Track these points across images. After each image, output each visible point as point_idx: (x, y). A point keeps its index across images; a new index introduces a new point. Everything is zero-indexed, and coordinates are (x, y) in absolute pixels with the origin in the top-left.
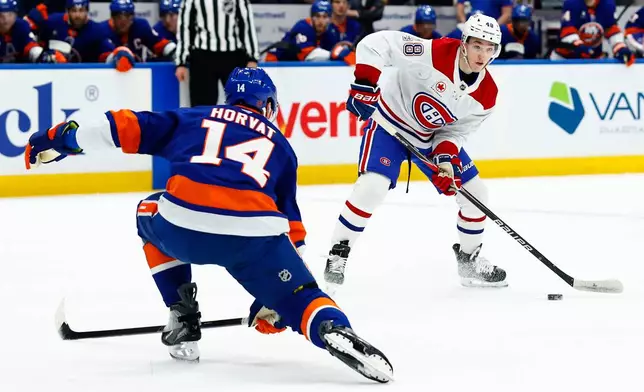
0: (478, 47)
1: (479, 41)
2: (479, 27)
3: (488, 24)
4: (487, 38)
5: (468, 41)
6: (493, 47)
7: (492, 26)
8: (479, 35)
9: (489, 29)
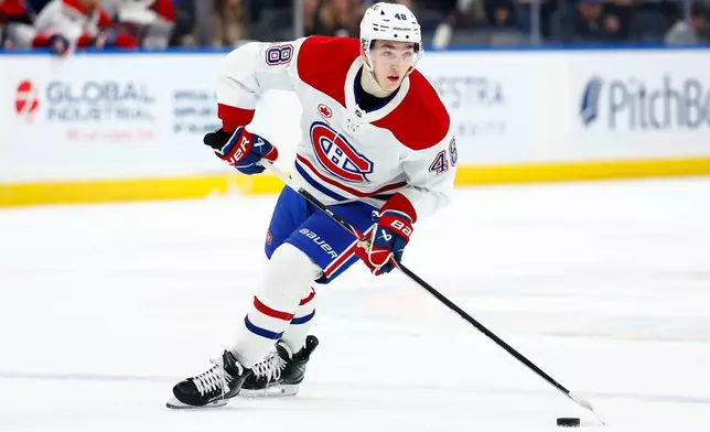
0: (389, 53)
1: (389, 45)
2: (385, 24)
3: (397, 16)
4: (401, 37)
5: (372, 46)
6: (412, 50)
7: (404, 17)
8: (388, 36)
9: (401, 24)
